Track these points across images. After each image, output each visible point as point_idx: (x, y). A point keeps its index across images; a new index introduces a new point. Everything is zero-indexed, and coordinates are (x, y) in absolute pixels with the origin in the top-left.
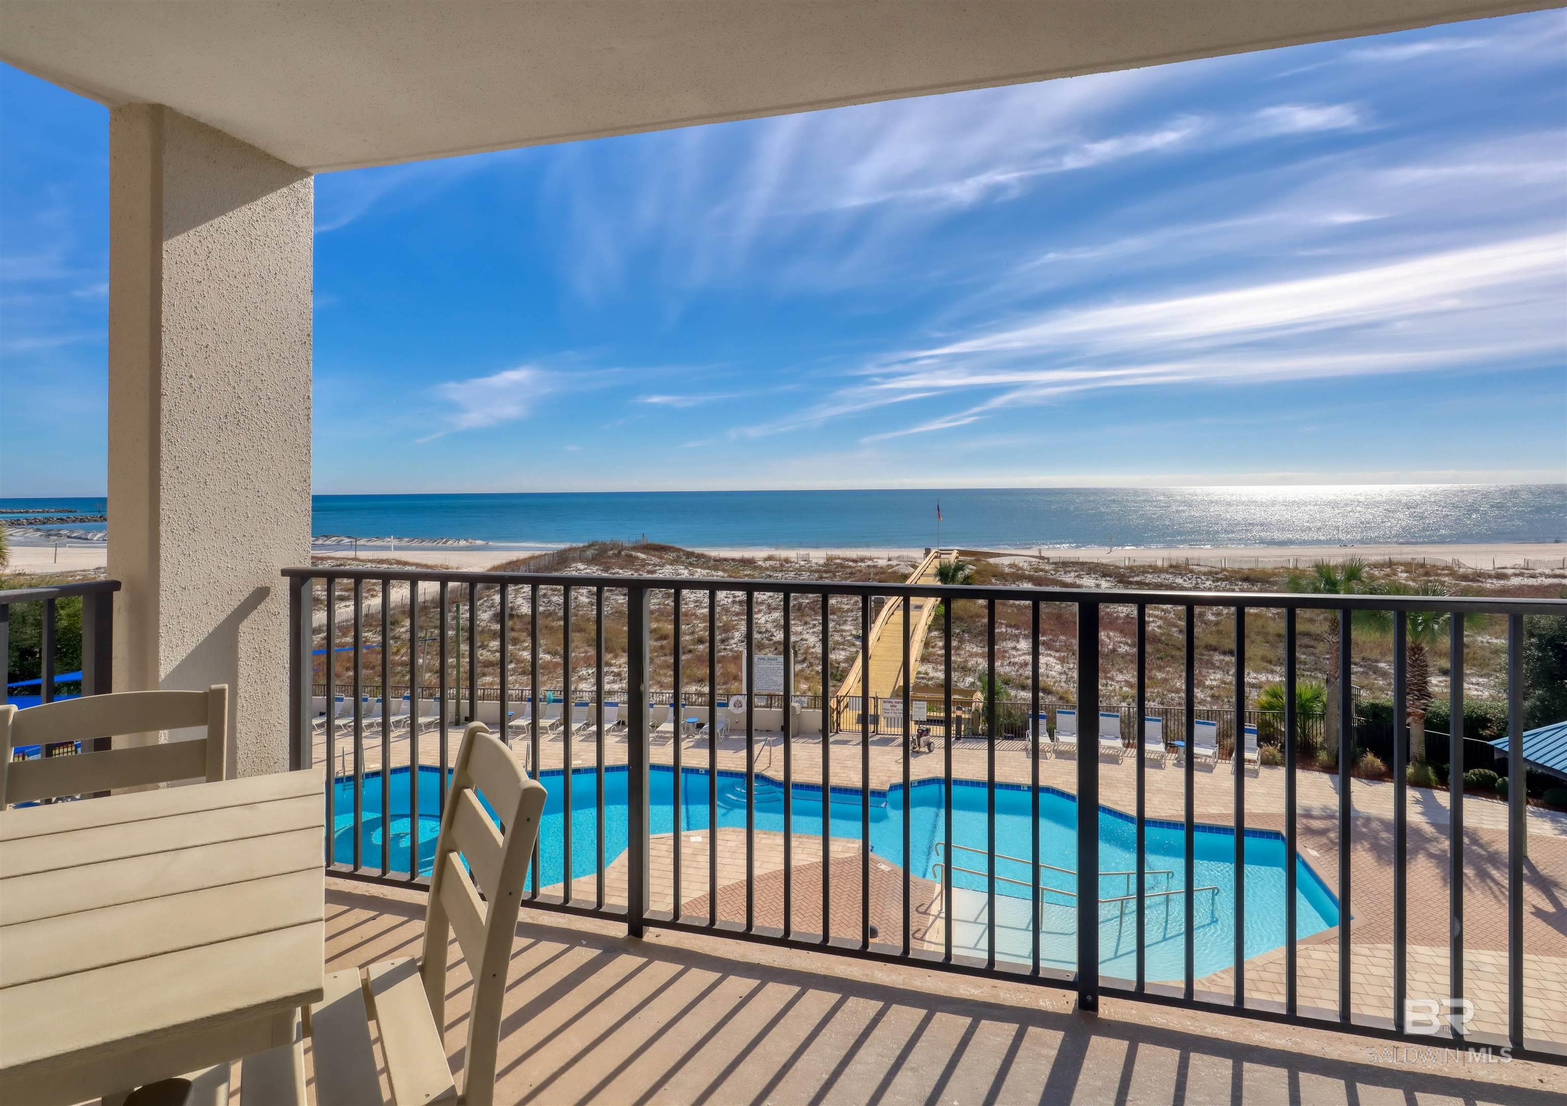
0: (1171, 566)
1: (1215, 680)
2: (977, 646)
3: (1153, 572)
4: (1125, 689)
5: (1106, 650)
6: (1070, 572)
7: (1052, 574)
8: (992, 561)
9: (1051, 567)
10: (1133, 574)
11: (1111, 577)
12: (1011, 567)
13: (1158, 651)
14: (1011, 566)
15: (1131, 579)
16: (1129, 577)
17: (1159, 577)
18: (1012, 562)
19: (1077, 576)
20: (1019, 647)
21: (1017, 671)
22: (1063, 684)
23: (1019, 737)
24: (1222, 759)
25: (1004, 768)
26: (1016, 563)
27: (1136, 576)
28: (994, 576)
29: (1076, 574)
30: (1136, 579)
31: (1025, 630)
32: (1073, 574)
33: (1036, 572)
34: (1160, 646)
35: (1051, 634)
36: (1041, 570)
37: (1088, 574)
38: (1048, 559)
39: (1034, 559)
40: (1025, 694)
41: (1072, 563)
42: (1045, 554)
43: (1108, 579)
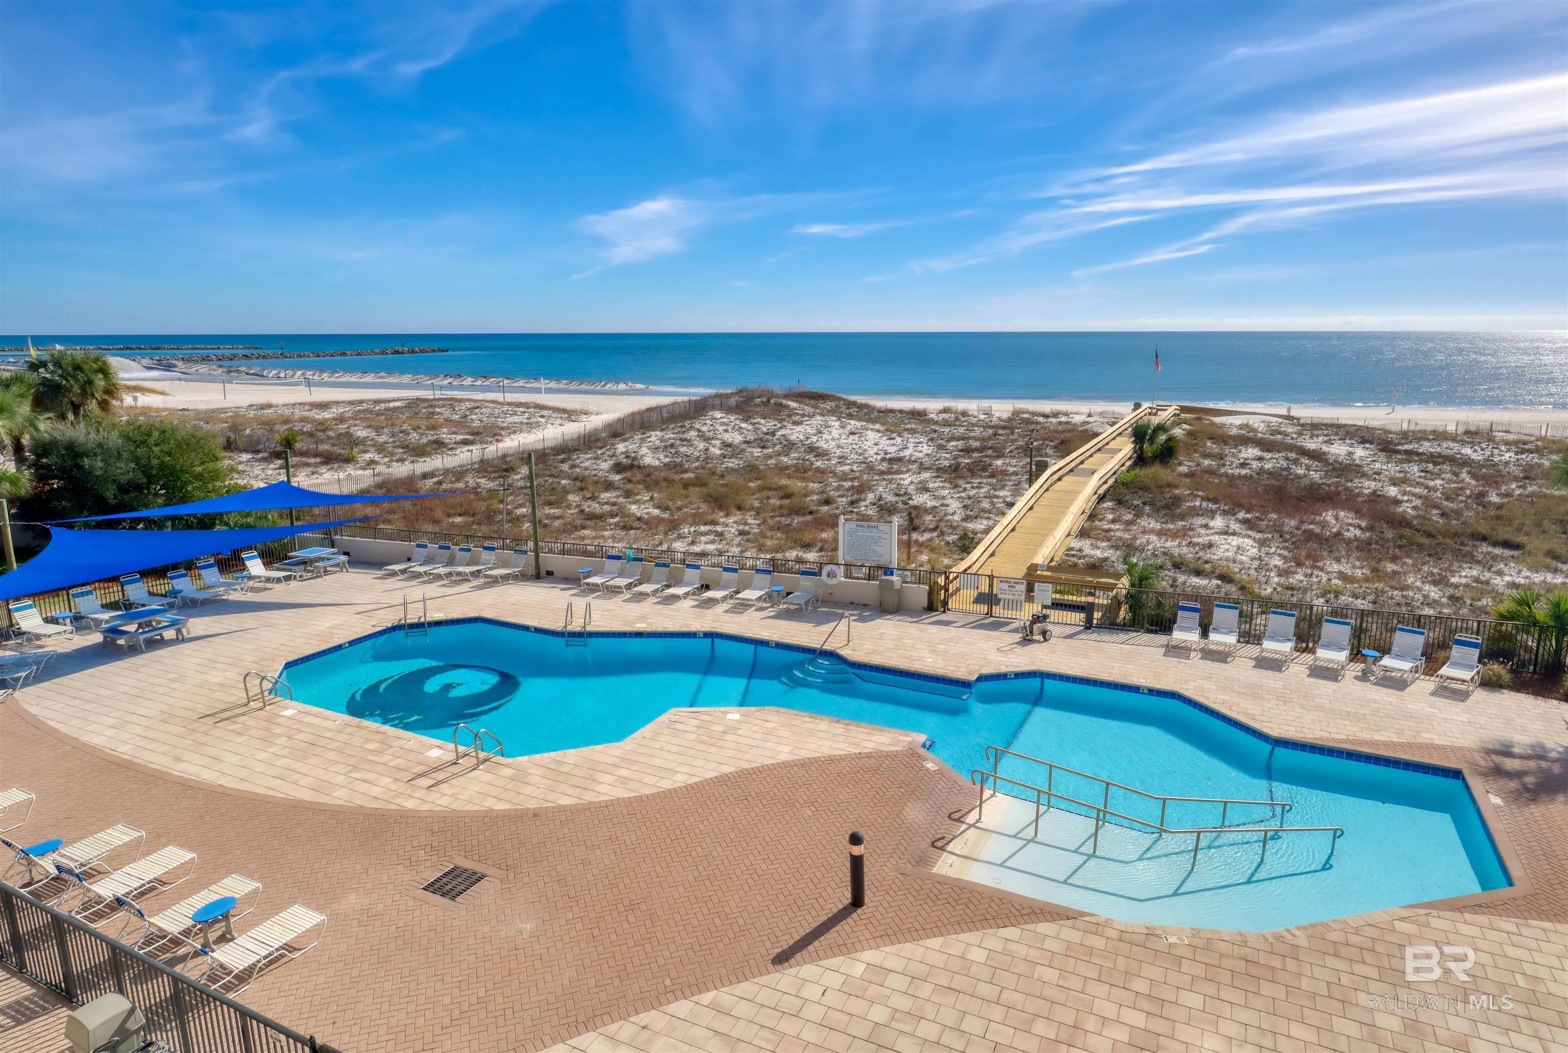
0: (1467, 432)
1: (1466, 577)
2: (1157, 521)
3: (1433, 439)
4: (1335, 581)
5: (1328, 533)
6: (1318, 436)
7: (1292, 438)
8: (1218, 420)
9: (1295, 429)
10: (1403, 441)
11: (1371, 443)
12: (1241, 429)
13: (1402, 537)
14: (1241, 427)
15: (1399, 447)
16: (1398, 444)
17: (1439, 445)
18: (1245, 422)
19: (1325, 442)
20: (1212, 524)
21: (1196, 553)
22: (1252, 572)
23: (1165, 631)
24: (1426, 675)
25: (1128, 666)
26: (1251, 423)
27: (1407, 443)
28: (1211, 438)
29: (1326, 438)
30: (1407, 447)
31: (1225, 504)
32: (1321, 439)
33: (1272, 435)
34: (1407, 532)
35: (1259, 511)
36: (1280, 433)
37: (1341, 439)
38: (1298, 419)
39: (1274, 419)
40: (1198, 581)
41: (1325, 425)
42: (1295, 412)
43: (1367, 446)
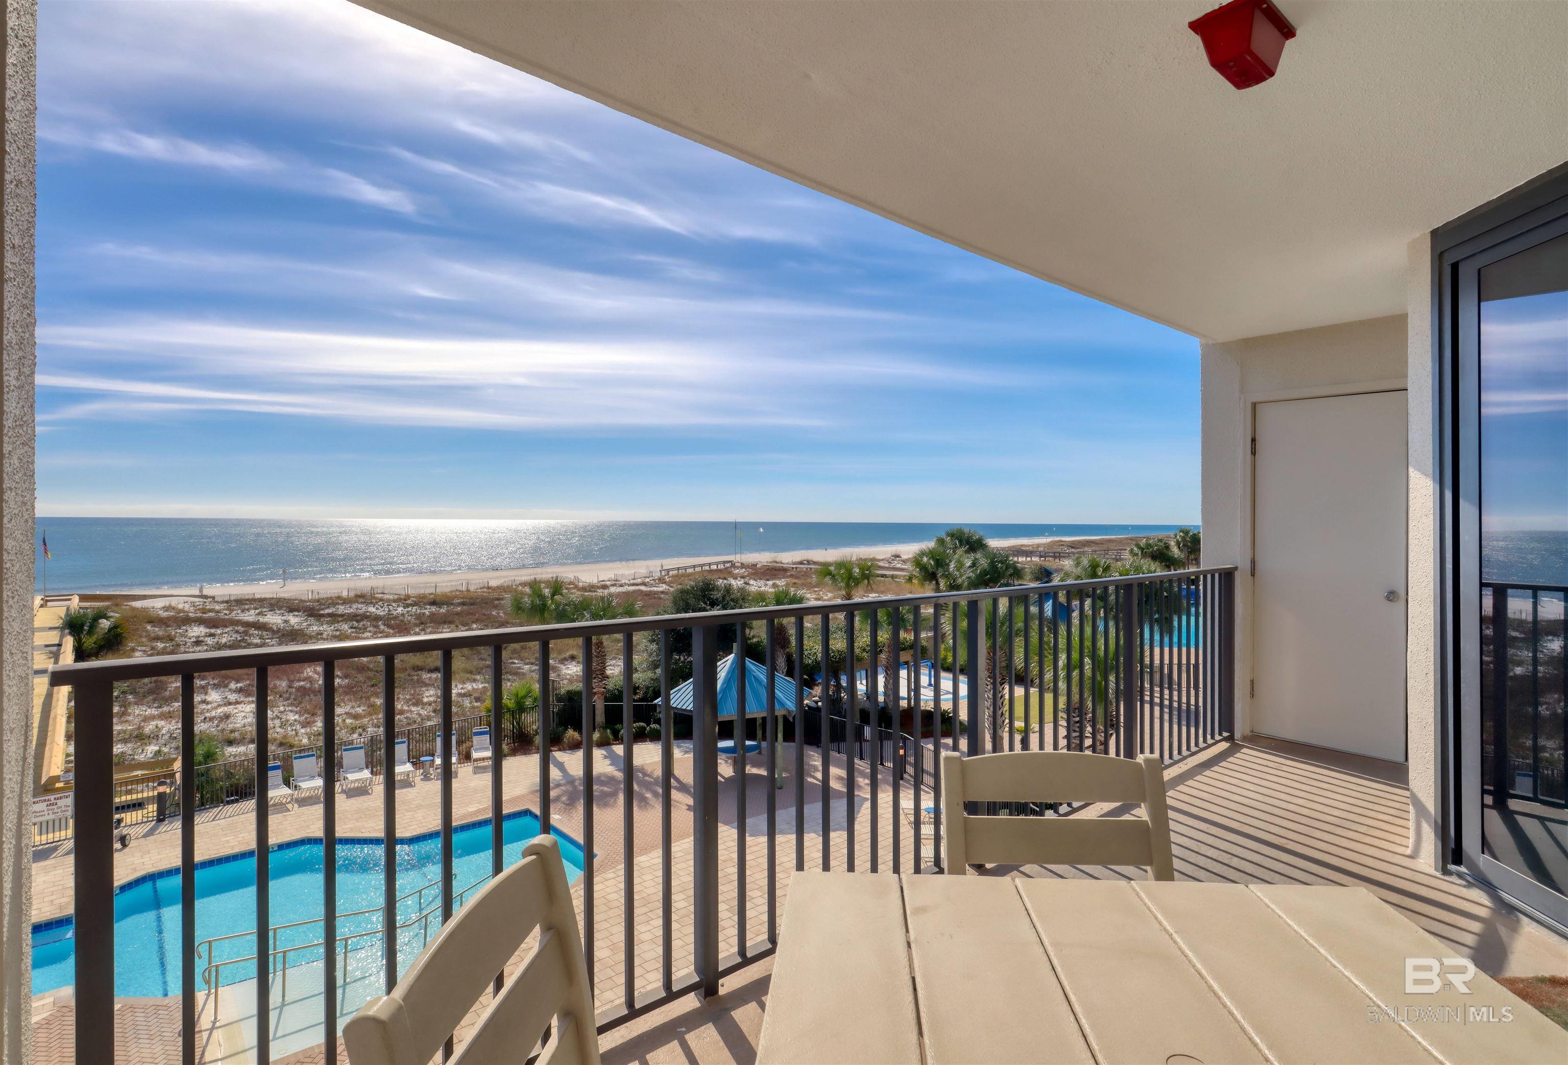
0: (357, 596)
2: (149, 707)
3: (344, 603)
6: (248, 610)
7: (226, 614)
8: (138, 604)
9: (222, 606)
10: (323, 607)
11: (299, 611)
12: (167, 611)
14: (166, 609)
15: (322, 612)
16: (319, 610)
17: (350, 607)
18: (167, 604)
19: (259, 614)
20: (209, 699)
21: (217, 726)
23: (237, 800)
26: (173, 604)
27: (326, 608)
28: (150, 622)
29: (257, 611)
30: (327, 611)
31: (213, 679)
32: (252, 612)
33: (204, 613)
35: (248, 679)
36: (210, 611)
37: (271, 611)
38: (213, 598)
39: (197, 599)
41: (248, 600)
43: (296, 613)
